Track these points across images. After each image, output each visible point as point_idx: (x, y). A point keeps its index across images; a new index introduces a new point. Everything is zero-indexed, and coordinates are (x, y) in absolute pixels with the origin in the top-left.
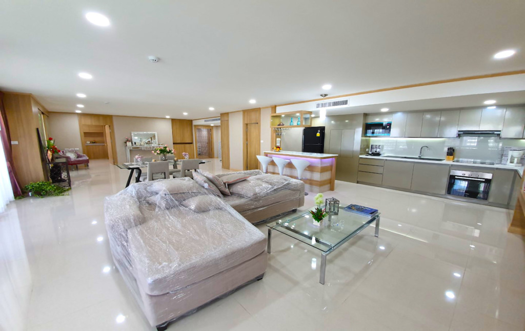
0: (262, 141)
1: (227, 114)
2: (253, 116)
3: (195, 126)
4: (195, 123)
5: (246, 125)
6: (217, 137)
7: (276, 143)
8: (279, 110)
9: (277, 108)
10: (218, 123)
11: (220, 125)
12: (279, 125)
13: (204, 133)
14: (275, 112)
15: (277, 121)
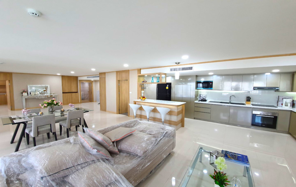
0: (130, 93)
1: (105, 73)
2: (124, 75)
3: (80, 80)
4: (79, 79)
5: (119, 81)
6: (96, 88)
7: (141, 94)
8: (143, 72)
9: (142, 70)
10: (98, 79)
11: (99, 80)
12: (143, 82)
13: (87, 85)
14: (140, 73)
15: (142, 79)
